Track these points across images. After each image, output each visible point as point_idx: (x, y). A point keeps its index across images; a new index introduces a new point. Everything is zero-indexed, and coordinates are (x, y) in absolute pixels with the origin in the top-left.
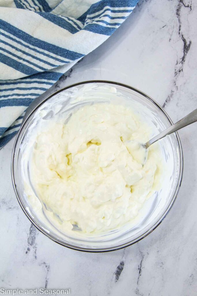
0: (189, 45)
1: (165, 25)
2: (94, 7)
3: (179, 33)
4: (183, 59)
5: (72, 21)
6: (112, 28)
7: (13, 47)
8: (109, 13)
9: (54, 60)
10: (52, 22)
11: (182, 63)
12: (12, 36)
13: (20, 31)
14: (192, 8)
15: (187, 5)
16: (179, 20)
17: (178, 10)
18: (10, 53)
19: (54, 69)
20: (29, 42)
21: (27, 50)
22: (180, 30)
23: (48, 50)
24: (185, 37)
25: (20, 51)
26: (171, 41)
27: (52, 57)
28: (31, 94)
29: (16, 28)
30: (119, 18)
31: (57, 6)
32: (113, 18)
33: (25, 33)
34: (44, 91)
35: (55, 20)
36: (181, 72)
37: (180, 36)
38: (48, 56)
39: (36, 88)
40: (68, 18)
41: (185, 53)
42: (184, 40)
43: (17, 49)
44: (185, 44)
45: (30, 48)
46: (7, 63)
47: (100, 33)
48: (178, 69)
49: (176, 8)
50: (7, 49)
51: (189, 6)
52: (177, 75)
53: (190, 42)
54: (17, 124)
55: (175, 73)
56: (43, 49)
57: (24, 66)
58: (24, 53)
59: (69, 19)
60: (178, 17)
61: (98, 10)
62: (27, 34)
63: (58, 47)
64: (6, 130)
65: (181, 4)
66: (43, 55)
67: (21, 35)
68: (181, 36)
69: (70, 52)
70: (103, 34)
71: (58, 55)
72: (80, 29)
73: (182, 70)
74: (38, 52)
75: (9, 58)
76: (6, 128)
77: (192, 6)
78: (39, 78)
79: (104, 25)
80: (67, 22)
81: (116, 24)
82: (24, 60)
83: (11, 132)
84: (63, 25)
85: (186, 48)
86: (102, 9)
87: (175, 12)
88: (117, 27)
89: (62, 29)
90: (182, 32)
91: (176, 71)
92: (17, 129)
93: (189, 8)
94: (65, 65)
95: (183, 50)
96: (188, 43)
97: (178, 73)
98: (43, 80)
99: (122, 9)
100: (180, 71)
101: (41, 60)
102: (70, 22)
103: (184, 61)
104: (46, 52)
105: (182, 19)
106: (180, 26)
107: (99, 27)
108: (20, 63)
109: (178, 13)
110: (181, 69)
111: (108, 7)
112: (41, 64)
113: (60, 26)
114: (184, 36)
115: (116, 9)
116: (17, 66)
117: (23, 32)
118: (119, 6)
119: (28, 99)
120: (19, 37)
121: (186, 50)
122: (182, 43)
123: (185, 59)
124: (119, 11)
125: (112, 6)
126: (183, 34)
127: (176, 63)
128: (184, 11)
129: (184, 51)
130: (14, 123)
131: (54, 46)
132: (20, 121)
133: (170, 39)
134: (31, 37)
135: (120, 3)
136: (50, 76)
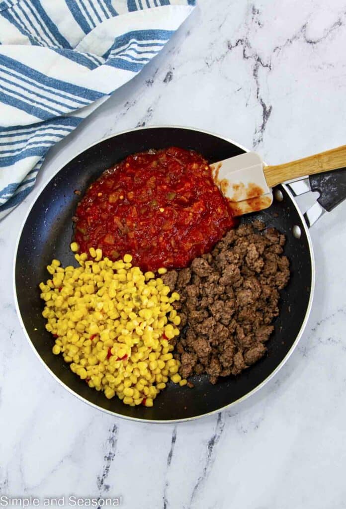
0: (270, 111)
1: (241, 89)
2: (118, 41)
3: (257, 97)
4: (263, 127)
5: (93, 57)
6: (139, 64)
7: (25, 89)
8: (134, 46)
9: (71, 101)
10: (69, 58)
11: (262, 132)
12: (24, 77)
13: (32, 70)
14: (271, 68)
15: (265, 65)
16: (257, 82)
17: (255, 70)
18: (22, 96)
19: (72, 113)
20: (43, 82)
21: (41, 92)
22: (258, 93)
23: (64, 90)
24: (265, 102)
25: (34, 93)
26: (248, 106)
27: (69, 98)
28: (46, 142)
29: (28, 67)
30: (147, 52)
31: (77, 45)
32: (140, 53)
33: (38, 72)
34: (62, 139)
35: (73, 57)
36: (261, 142)
37: (258, 100)
38: (64, 97)
39: (51, 135)
40: (87, 54)
41: (265, 120)
42: (263, 105)
43: (29, 91)
44: (265, 109)
45: (45, 90)
46: (17, 106)
47: (124, 69)
48: (257, 139)
49: (253, 69)
50: (18, 91)
51: (269, 65)
52: (256, 146)
53: (271, 108)
54: (30, 178)
55: (254, 143)
56: (58, 89)
57: (37, 109)
58: (38, 95)
59: (89, 55)
60: (255, 79)
61: (123, 45)
62: (40, 73)
63: (75, 86)
64: (18, 186)
65: (259, 63)
66: (59, 97)
67: (33, 74)
68: (260, 101)
69: (89, 90)
70: (128, 70)
71: (76, 95)
72: (100, 64)
73: (262, 139)
74: (54, 93)
75: (20, 101)
76: (17, 184)
77: (271, 65)
78: (55, 124)
79: (130, 60)
80: (86, 57)
81: (143, 59)
82: (38, 103)
83: (24, 188)
84: (82, 61)
85: (266, 114)
86: (127, 43)
87: (252, 72)
88: (145, 62)
89: (81, 66)
90: (261, 96)
91: (255, 141)
92: (30, 185)
93: (268, 68)
94: (85, 107)
95: (262, 117)
96: (268, 109)
97: (258, 143)
98: (60, 126)
99: (150, 42)
100: (259, 141)
101: (57, 103)
102: (90, 58)
103: (264, 130)
104: (63, 93)
105: (260, 80)
106: (258, 89)
107: (122, 61)
108: (33, 106)
109: (256, 74)
110: (260, 139)
111: (134, 40)
112: (58, 107)
113: (78, 62)
114: (263, 101)
115: (144, 42)
116: (29, 109)
117: (35, 71)
118: (147, 39)
119: (41, 147)
120: (32, 78)
121: (266, 117)
122: (262, 108)
123: (265, 127)
124: (148, 45)
125: (139, 39)
126: (262, 98)
127: (254, 132)
128: (262, 71)
129: (264, 117)
130: (26, 177)
131: (71, 85)
132: (34, 175)
133: (247, 104)
134: (45, 76)
135: (148, 35)
136: (68, 121)
